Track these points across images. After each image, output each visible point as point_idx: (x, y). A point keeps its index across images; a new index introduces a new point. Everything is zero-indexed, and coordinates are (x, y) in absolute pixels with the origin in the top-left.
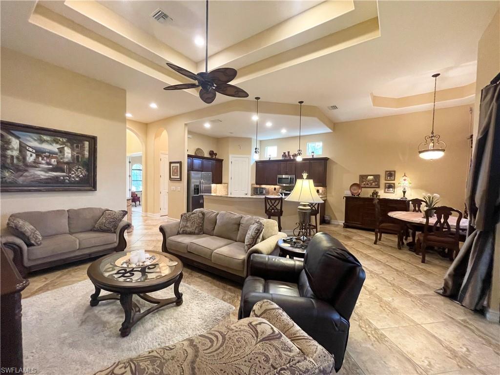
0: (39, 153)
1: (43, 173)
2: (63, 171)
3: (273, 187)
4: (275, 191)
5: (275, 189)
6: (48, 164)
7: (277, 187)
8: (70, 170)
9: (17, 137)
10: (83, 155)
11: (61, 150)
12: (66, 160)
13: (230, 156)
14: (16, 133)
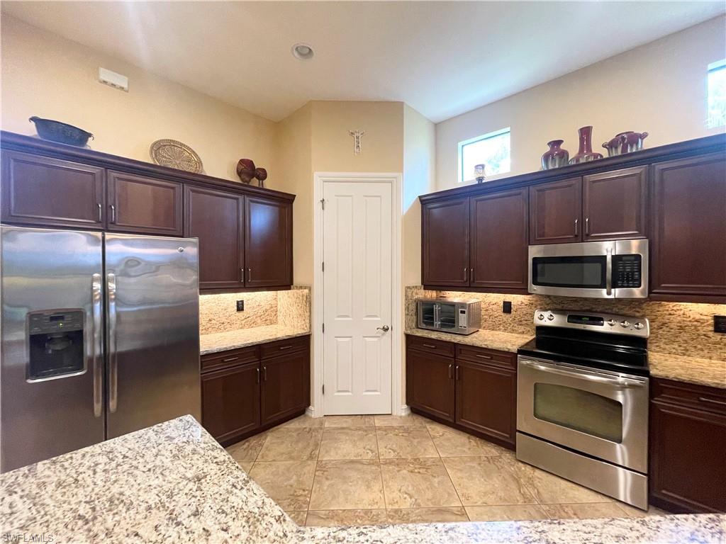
3: (498, 298)
4: (506, 317)
5: (507, 307)
7: (516, 299)
13: (318, 178)
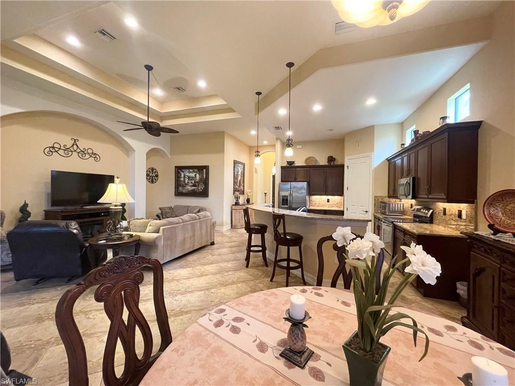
0: (189, 178)
1: (189, 187)
2: (196, 186)
5: (411, 206)
6: (191, 183)
8: (199, 186)
9: (183, 172)
10: (203, 177)
11: (195, 175)
12: (197, 181)
13: (346, 159)
14: (183, 170)
